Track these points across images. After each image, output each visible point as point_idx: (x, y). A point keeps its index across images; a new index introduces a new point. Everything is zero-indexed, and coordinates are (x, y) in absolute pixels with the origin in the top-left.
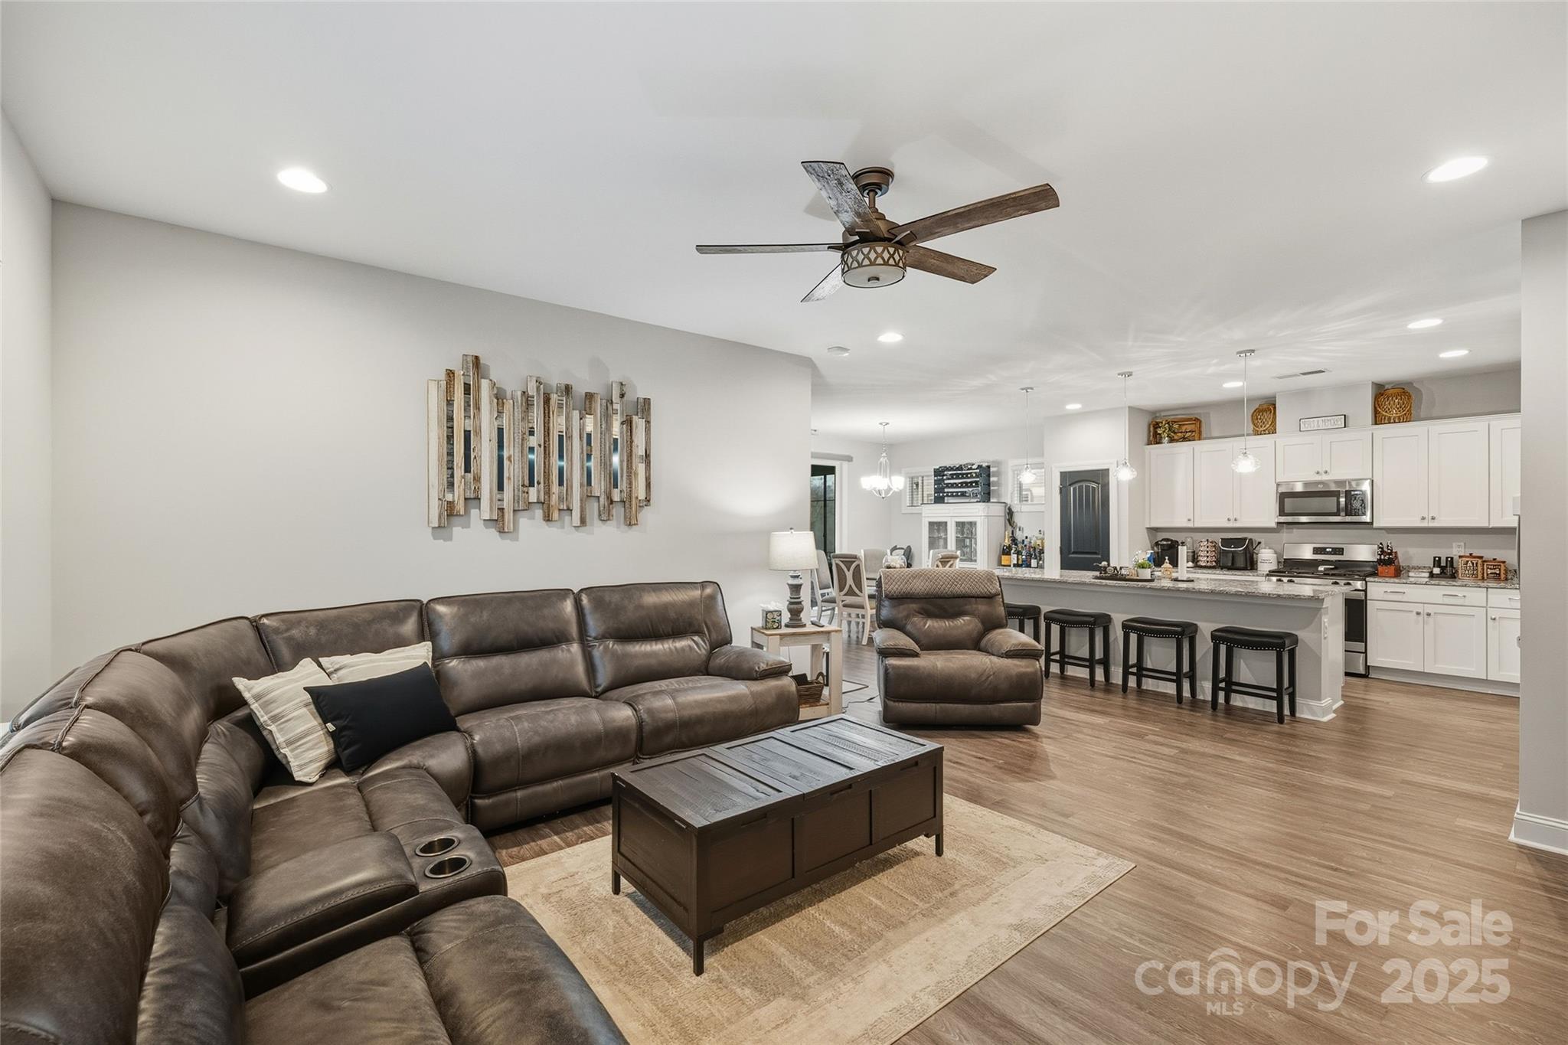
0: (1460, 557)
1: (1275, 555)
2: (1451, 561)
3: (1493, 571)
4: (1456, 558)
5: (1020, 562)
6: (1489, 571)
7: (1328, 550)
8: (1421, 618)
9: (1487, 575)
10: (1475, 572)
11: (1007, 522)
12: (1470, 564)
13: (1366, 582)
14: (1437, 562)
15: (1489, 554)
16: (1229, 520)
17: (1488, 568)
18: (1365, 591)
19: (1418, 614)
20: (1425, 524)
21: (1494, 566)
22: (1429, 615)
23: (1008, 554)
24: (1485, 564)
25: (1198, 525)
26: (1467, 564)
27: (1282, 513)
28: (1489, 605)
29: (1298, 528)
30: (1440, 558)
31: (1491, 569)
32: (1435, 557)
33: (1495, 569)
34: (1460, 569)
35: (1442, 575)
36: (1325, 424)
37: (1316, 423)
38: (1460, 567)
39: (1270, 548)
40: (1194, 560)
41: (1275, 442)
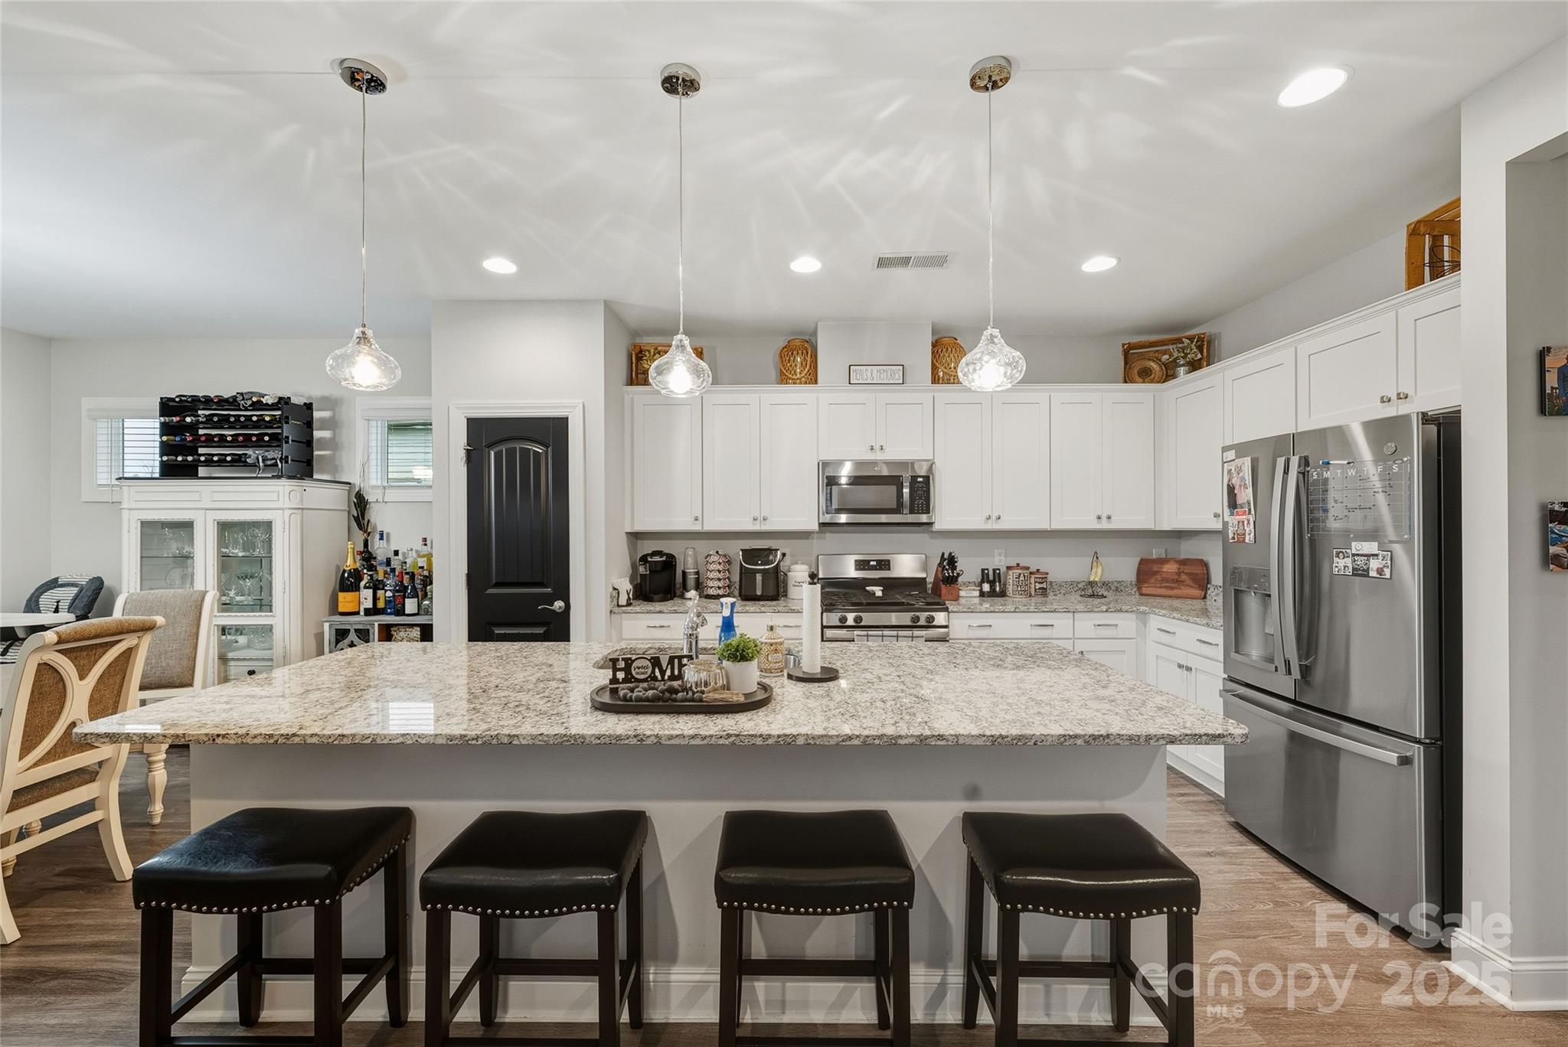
0: (1009, 568)
2: (998, 572)
3: (1041, 586)
4: (1003, 569)
5: (381, 604)
6: (1038, 586)
7: (872, 563)
9: (1036, 589)
10: (1025, 589)
11: (354, 524)
12: (1022, 578)
13: (947, 614)
14: (984, 576)
15: (1032, 562)
16: (754, 519)
17: (1035, 582)
18: (949, 627)
20: (989, 526)
21: (1041, 578)
23: (355, 588)
24: (1033, 576)
25: (709, 527)
27: (827, 509)
28: (1072, 637)
29: (831, 532)
31: (1039, 583)
32: (983, 570)
33: (1043, 583)
34: (1011, 584)
35: (992, 594)
36: (880, 377)
37: (869, 374)
38: (1011, 581)
39: (802, 564)
40: (699, 586)
41: (818, 397)
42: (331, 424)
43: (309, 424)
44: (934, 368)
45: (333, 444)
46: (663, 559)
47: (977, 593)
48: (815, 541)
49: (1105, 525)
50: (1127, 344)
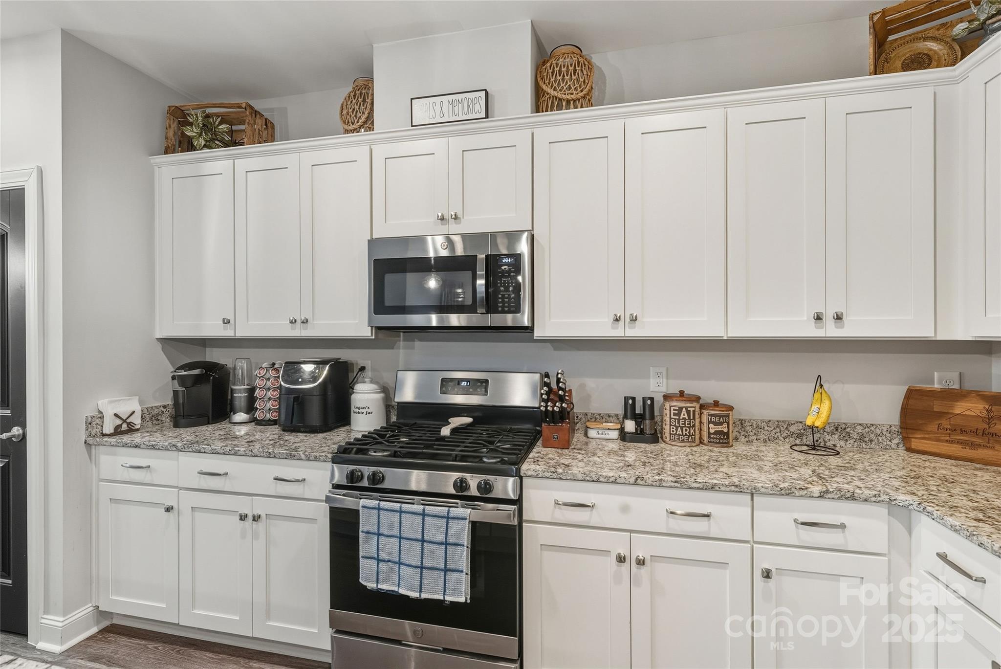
0: (667, 397)
1: (382, 395)
2: (649, 404)
3: (719, 428)
4: (658, 399)
6: (713, 428)
7: (463, 384)
8: (625, 567)
9: (709, 434)
10: (692, 431)
12: (684, 414)
13: (521, 478)
14: (630, 409)
16: (293, 321)
17: (709, 422)
18: (518, 502)
19: (621, 559)
20: (618, 332)
21: (720, 416)
22: (641, 562)
24: (705, 412)
25: (244, 331)
26: (679, 414)
27: (379, 305)
29: (421, 340)
30: (634, 399)
31: (715, 424)
32: (626, 399)
33: (721, 424)
34: (668, 423)
35: (639, 436)
36: (453, 110)
37: (438, 108)
38: (668, 419)
39: (371, 382)
40: (250, 408)
41: (371, 151)
44: (538, 92)
46: (196, 372)
47: (615, 434)
48: (401, 351)
49: (831, 331)
50: (878, 13)
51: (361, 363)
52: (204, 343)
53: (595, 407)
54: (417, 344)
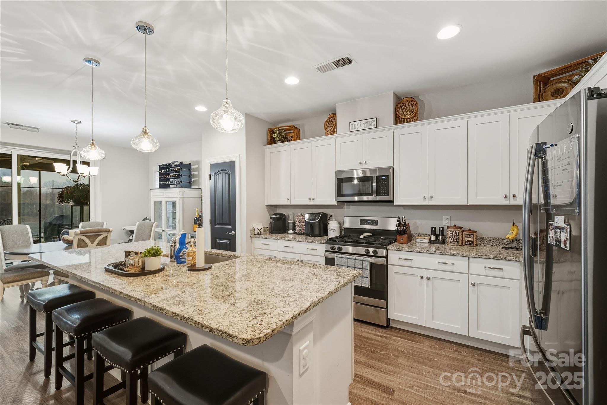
0: (448, 227)
1: (339, 225)
2: (442, 230)
3: (469, 239)
4: (445, 228)
6: (467, 239)
7: (368, 221)
8: (423, 280)
9: (465, 241)
10: (458, 240)
12: (454, 233)
13: (387, 250)
14: (433, 231)
15: (466, 225)
16: (310, 199)
17: (465, 237)
18: (386, 258)
19: (421, 277)
20: (426, 202)
21: (470, 235)
22: (428, 279)
23: (197, 223)
24: (464, 233)
25: (293, 203)
26: (452, 233)
27: (339, 193)
28: (470, 272)
29: (353, 206)
30: (435, 228)
31: (468, 237)
32: (432, 228)
33: (470, 237)
34: (448, 237)
35: (437, 242)
36: (365, 126)
37: (359, 125)
38: (448, 235)
39: (335, 220)
40: (294, 229)
41: (336, 140)
42: (198, 169)
43: (190, 170)
44: (396, 116)
45: (198, 176)
46: (278, 216)
47: (427, 241)
48: (345, 209)
50: (537, 75)
51: (331, 214)
52: (276, 207)
53: (420, 231)
54: (351, 207)
